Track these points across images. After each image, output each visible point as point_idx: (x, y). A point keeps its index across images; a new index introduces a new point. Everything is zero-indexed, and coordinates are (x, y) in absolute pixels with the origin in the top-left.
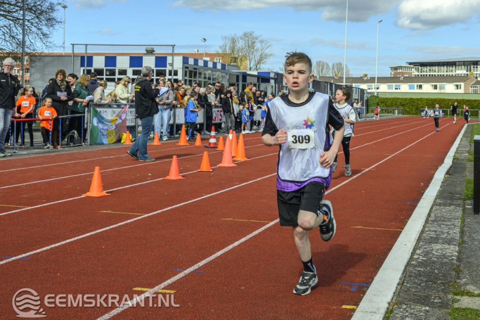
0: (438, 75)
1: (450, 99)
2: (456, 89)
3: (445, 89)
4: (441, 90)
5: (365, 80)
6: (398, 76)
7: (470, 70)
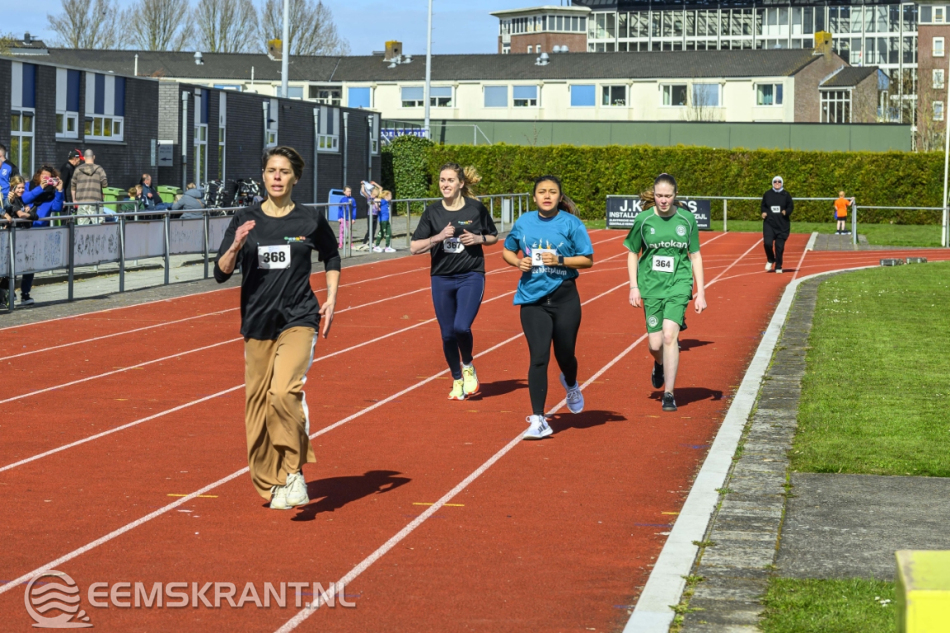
0: (691, 46)
1: (733, 149)
2: (761, 101)
3: (715, 103)
4: (701, 105)
5: (393, 66)
6: (529, 49)
7: (820, 26)
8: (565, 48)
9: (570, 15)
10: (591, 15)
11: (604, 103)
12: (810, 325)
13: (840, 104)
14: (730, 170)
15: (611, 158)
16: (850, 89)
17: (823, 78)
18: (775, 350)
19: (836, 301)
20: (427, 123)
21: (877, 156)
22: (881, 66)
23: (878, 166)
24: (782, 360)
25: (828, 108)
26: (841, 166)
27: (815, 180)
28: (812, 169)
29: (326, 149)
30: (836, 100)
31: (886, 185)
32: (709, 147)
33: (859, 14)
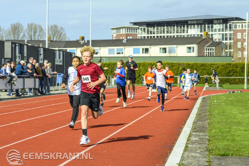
0: (167, 37)
1: (180, 63)
2: (188, 52)
3: (175, 52)
4: (171, 53)
5: (82, 43)
6: (121, 38)
7: (205, 30)
8: (131, 38)
9: (132, 29)
10: (139, 28)
11: (143, 53)
12: (208, 108)
13: (211, 52)
14: (180, 69)
15: (144, 66)
16: (214, 48)
17: (206, 45)
18: (197, 114)
19: (216, 101)
21: (223, 64)
22: (223, 42)
23: (224, 67)
24: (199, 117)
25: (207, 54)
26: (213, 67)
27: (205, 71)
28: (204, 68)
29: (58, 64)
30: (210, 51)
31: (226, 73)
32: (173, 62)
33: (216, 27)
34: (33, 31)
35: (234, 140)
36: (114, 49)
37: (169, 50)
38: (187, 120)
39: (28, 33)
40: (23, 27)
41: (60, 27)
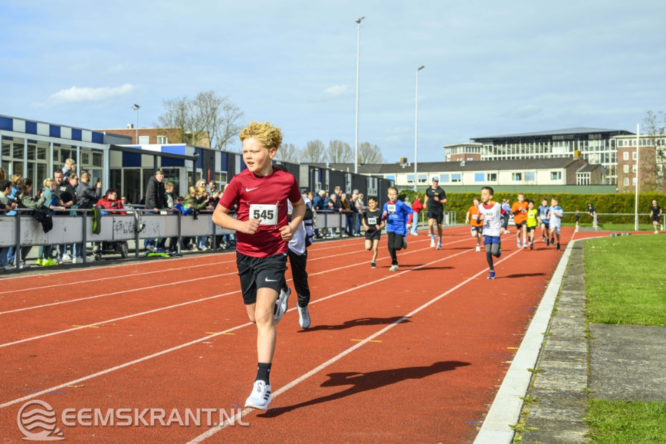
0: (523, 158)
1: (542, 193)
2: (552, 178)
3: (534, 180)
4: (528, 180)
5: (404, 167)
6: (458, 160)
7: (576, 149)
8: (472, 159)
9: (474, 147)
10: (482, 146)
11: (488, 180)
12: (583, 256)
13: (585, 180)
16: (590, 173)
17: (578, 169)
18: (567, 265)
19: (594, 247)
20: (415, 187)
21: (604, 195)
22: (602, 164)
23: (605, 200)
24: (571, 269)
25: (580, 181)
27: (577, 206)
28: (576, 201)
30: (583, 178)
31: (607, 208)
33: (592, 144)
34: (337, 151)
35: (623, 302)
36: (448, 175)
37: (525, 177)
38: (554, 272)
39: (330, 154)
40: (324, 146)
41: (374, 145)
